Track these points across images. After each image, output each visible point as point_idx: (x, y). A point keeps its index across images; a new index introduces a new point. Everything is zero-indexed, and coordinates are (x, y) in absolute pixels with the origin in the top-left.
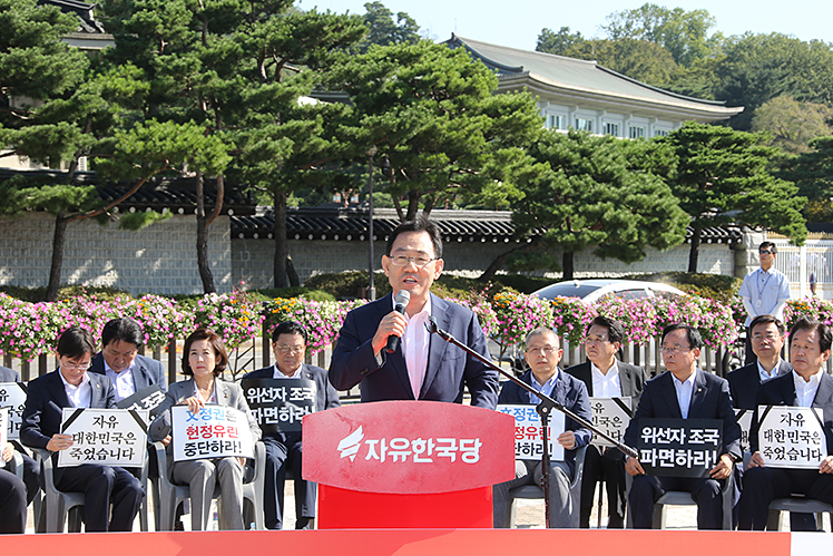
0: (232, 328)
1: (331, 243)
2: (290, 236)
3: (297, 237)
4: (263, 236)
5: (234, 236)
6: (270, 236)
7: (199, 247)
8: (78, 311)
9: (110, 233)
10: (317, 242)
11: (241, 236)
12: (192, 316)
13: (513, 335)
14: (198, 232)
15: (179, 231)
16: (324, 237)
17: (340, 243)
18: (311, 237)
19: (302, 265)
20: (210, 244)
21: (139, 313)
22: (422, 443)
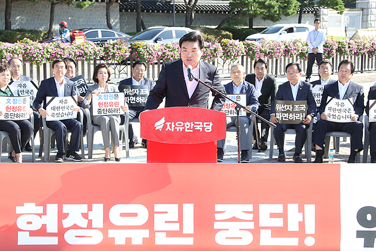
0: (118, 54)
1: (158, 14)
2: (143, 11)
3: (145, 11)
4: (132, 11)
5: (121, 10)
6: (135, 11)
7: (107, 15)
8: (58, 46)
9: (72, 9)
10: (153, 13)
11: (124, 11)
12: (103, 49)
13: (228, 56)
14: (107, 9)
15: (99, 9)
16: (156, 11)
17: (162, 14)
18: (151, 11)
19: (147, 22)
20: (111, 14)
21: (82, 47)
22: (189, 124)
